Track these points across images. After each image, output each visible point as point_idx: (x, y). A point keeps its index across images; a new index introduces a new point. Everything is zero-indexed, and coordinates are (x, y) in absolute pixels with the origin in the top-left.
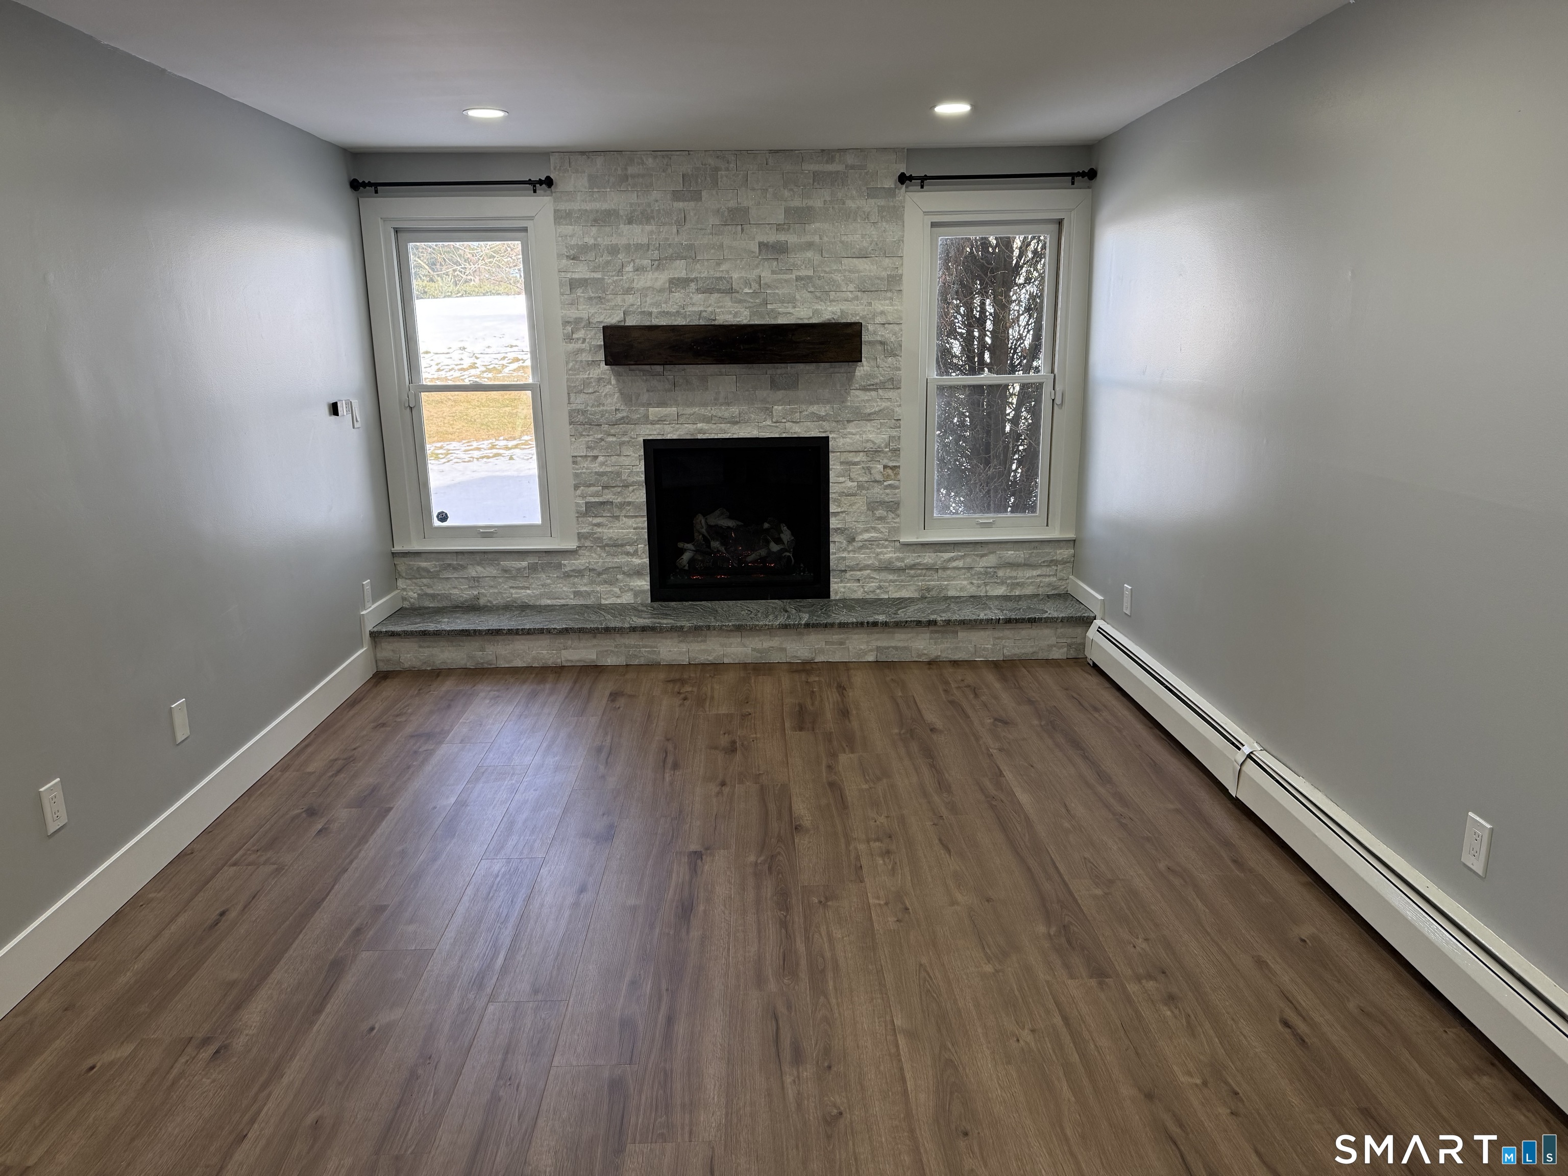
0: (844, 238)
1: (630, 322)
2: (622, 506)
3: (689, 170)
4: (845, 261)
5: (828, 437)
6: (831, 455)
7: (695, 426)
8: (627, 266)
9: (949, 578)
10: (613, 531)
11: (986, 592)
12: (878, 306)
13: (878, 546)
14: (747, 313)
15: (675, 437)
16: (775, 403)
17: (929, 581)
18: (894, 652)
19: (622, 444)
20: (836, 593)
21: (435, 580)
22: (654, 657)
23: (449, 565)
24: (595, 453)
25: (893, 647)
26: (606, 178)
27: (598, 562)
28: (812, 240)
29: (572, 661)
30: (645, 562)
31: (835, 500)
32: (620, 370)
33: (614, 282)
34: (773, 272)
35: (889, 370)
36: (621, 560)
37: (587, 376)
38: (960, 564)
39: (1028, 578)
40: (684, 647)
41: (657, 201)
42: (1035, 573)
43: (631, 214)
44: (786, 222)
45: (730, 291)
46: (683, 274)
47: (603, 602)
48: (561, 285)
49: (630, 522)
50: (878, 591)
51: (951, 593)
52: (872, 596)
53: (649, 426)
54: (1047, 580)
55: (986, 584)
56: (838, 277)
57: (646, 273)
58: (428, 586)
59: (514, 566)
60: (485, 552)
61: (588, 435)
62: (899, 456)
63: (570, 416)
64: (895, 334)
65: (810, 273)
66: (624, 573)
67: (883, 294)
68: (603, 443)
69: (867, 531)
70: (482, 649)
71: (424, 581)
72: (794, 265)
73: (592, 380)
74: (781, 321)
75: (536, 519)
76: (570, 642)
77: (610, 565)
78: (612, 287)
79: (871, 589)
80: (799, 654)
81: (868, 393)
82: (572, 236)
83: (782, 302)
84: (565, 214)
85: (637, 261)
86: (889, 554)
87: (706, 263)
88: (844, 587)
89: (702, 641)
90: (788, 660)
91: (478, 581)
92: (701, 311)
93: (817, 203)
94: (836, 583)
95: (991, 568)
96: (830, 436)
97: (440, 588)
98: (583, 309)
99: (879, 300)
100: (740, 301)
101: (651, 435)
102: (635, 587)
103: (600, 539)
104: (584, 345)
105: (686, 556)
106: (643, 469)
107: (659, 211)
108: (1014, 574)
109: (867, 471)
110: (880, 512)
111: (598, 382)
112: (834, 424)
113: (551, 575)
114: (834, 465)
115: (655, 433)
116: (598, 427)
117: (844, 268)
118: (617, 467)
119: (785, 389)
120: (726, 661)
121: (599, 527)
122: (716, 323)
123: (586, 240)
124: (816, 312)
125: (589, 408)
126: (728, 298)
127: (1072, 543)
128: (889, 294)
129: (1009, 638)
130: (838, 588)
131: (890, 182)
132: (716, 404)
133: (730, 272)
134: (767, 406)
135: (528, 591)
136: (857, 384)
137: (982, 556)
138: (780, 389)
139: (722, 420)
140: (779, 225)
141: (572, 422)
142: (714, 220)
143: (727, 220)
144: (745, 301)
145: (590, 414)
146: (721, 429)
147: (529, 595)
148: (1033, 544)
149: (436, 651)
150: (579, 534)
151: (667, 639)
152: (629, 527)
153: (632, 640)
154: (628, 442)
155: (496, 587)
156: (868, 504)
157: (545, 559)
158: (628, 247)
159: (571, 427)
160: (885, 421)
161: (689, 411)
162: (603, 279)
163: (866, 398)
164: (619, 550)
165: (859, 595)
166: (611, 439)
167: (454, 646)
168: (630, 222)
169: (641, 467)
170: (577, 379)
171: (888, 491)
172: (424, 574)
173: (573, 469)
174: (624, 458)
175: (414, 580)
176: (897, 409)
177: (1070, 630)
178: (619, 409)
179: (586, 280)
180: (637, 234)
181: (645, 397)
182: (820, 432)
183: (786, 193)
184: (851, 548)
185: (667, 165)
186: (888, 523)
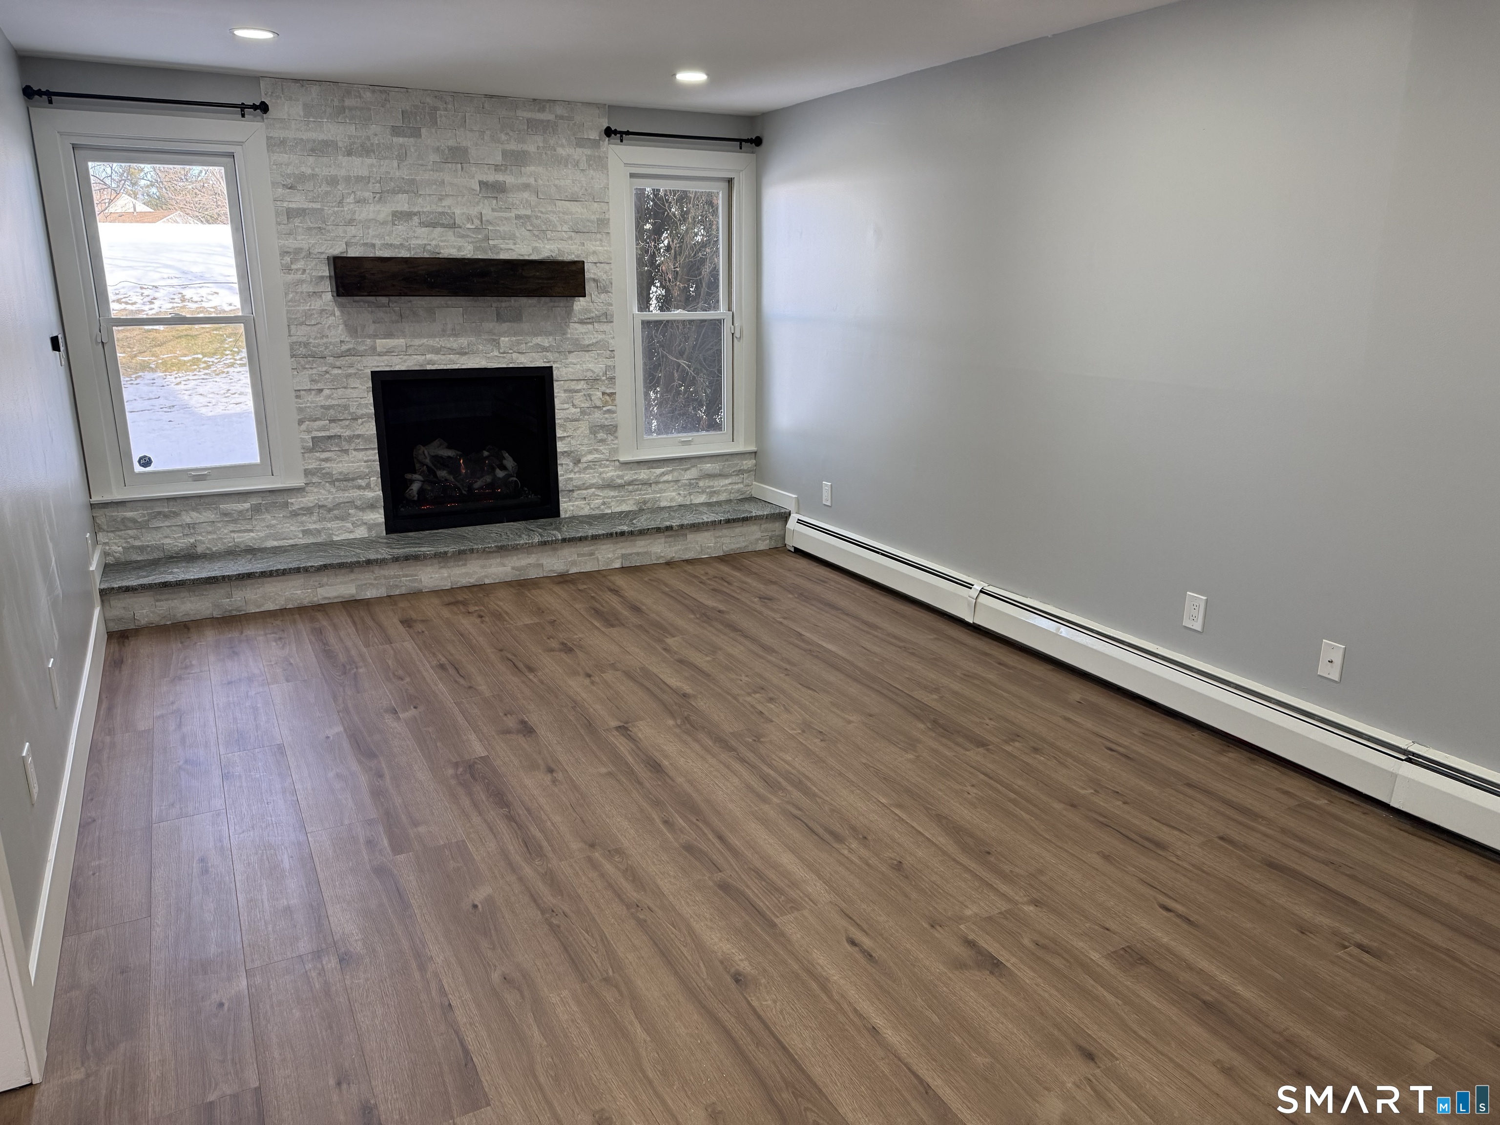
0: (557, 182)
1: (351, 254)
2: (350, 439)
3: (408, 108)
4: (559, 203)
5: (552, 367)
6: (555, 384)
7: (423, 357)
8: (347, 198)
9: (661, 491)
10: (342, 465)
11: (691, 500)
12: (591, 246)
13: (600, 466)
14: (470, 247)
15: (403, 368)
16: (501, 335)
17: (644, 495)
18: (636, 558)
19: (348, 376)
20: (566, 511)
21: (143, 530)
22: (416, 585)
23: (160, 513)
24: (320, 386)
25: (635, 553)
26: (323, 108)
27: (328, 498)
28: (528, 182)
29: (329, 598)
30: (378, 495)
31: (560, 426)
32: (343, 301)
33: (334, 213)
34: (493, 210)
35: (602, 305)
36: (354, 494)
37: (308, 308)
38: (669, 477)
39: (722, 486)
40: (445, 573)
41: (376, 135)
42: (727, 481)
43: (350, 146)
44: (504, 163)
45: (453, 226)
46: (406, 208)
47: (335, 538)
48: (277, 214)
49: (361, 455)
50: (602, 507)
51: (663, 504)
52: (597, 512)
53: (377, 358)
54: (736, 487)
55: (690, 494)
56: (554, 218)
57: (367, 206)
58: (135, 538)
59: (234, 508)
60: (200, 496)
61: (311, 368)
62: (614, 384)
63: (292, 349)
64: (606, 272)
65: (528, 212)
66: (357, 507)
67: (594, 236)
68: (327, 376)
69: (590, 452)
70: (230, 596)
71: (130, 532)
72: (513, 204)
73: (314, 311)
74: (503, 256)
75: (254, 457)
76: (325, 580)
77: (341, 500)
78: (333, 218)
79: (597, 506)
80: (555, 568)
81: (585, 326)
82: (288, 165)
83: (504, 239)
84: (279, 141)
85: (358, 193)
86: (610, 473)
87: (428, 198)
88: (573, 506)
89: (463, 565)
90: (545, 575)
91: (194, 528)
92: (425, 244)
93: (531, 148)
94: (565, 502)
95: (693, 479)
96: (554, 366)
97: (149, 539)
98: (302, 240)
99: (591, 240)
100: (463, 236)
101: (378, 366)
102: (369, 521)
103: (330, 474)
104: (304, 276)
105: (415, 487)
106: (372, 401)
107: (378, 144)
108: (711, 484)
109: (588, 398)
110: (601, 435)
111: (321, 313)
112: (557, 355)
113: (277, 515)
114: (558, 392)
115: (383, 364)
116: (322, 360)
117: (558, 209)
118: (343, 400)
119: (510, 321)
120: (487, 581)
121: (327, 462)
122: (440, 256)
123: (303, 169)
124: (535, 249)
125: (311, 340)
126: (450, 233)
127: (754, 454)
128: (599, 236)
129: (726, 536)
130: (567, 506)
131: (594, 135)
132: (444, 336)
133: (452, 208)
134: (494, 337)
135: (252, 534)
136: (576, 317)
137: (686, 470)
138: (504, 322)
139: (451, 351)
140: (497, 165)
141: (294, 355)
142: (433, 157)
143: (447, 158)
144: (468, 236)
145: (314, 347)
146: (450, 360)
147: (253, 538)
148: (725, 457)
149: (175, 603)
150: (305, 470)
151: (427, 566)
152: (360, 461)
153: (392, 571)
154: (355, 374)
155: (215, 533)
156: (591, 428)
157: (269, 499)
158: (348, 179)
159: (292, 360)
160: (602, 352)
161: (417, 342)
162: (323, 210)
163: (584, 331)
164: (350, 484)
165: (586, 511)
166: (336, 372)
167: (195, 596)
168: (349, 153)
169: (370, 399)
170: (298, 311)
171: (606, 416)
172: (130, 525)
173: (297, 403)
174: (351, 390)
175: (118, 533)
176: (611, 341)
177: (771, 525)
178: (343, 341)
179: (304, 210)
180: (359, 166)
181: (371, 329)
182: (544, 362)
183: (503, 137)
184: (576, 469)
185: (385, 100)
186: (608, 445)
